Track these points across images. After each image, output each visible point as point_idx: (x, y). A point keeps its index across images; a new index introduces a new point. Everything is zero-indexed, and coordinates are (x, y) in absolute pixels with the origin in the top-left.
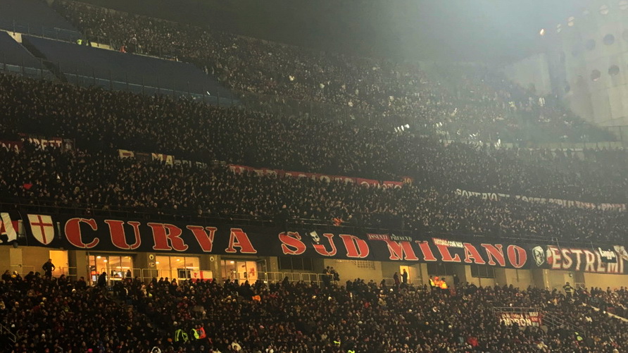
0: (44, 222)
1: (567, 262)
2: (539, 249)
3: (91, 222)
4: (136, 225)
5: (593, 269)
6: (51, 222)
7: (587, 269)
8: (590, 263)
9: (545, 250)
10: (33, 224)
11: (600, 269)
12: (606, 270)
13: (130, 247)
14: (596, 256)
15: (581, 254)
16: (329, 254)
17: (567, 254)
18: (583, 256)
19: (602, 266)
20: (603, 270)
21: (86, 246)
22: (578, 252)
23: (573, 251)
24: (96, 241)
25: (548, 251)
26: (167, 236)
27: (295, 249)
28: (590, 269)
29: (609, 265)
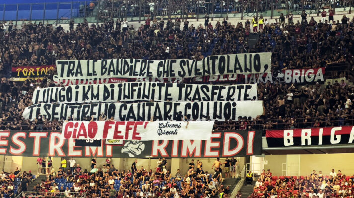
1: (17, 147)
5: (61, 153)
7: (52, 153)
15: (42, 138)
17: (20, 138)
19: (75, 149)
20: (79, 153)
23: (32, 134)
28: (56, 152)
29: (87, 148)
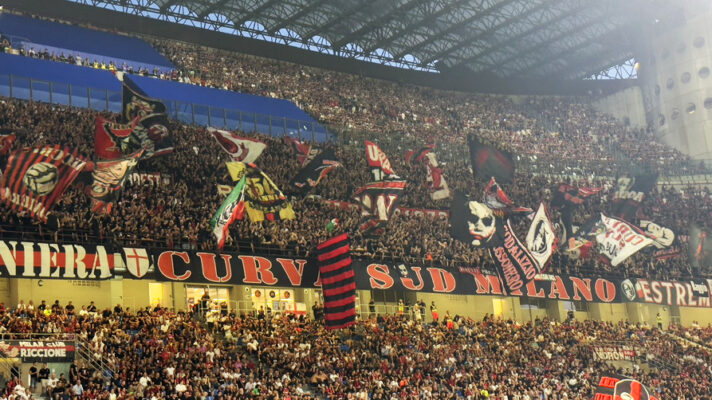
0: (139, 254)
1: (657, 296)
2: (627, 283)
3: (184, 255)
4: (227, 258)
5: (684, 303)
6: (145, 255)
7: (678, 302)
8: (680, 297)
9: (634, 283)
10: (129, 257)
11: (692, 303)
12: (698, 303)
13: (221, 280)
14: (686, 289)
15: (671, 288)
16: (416, 288)
17: (657, 287)
18: (673, 290)
19: (693, 299)
20: (694, 303)
21: (178, 278)
22: (668, 285)
23: (664, 284)
24: (188, 273)
25: (637, 285)
26: (257, 270)
27: (383, 283)
28: (681, 302)
29: (700, 299)
